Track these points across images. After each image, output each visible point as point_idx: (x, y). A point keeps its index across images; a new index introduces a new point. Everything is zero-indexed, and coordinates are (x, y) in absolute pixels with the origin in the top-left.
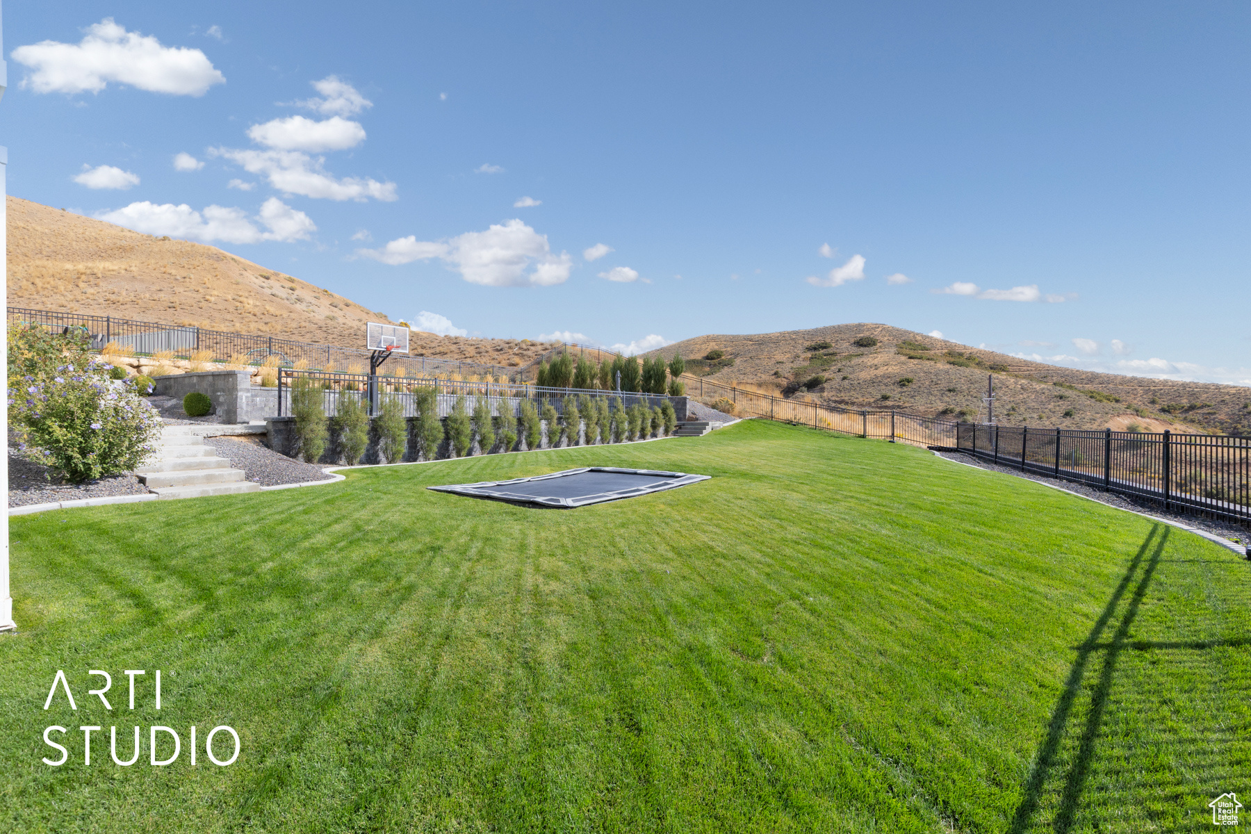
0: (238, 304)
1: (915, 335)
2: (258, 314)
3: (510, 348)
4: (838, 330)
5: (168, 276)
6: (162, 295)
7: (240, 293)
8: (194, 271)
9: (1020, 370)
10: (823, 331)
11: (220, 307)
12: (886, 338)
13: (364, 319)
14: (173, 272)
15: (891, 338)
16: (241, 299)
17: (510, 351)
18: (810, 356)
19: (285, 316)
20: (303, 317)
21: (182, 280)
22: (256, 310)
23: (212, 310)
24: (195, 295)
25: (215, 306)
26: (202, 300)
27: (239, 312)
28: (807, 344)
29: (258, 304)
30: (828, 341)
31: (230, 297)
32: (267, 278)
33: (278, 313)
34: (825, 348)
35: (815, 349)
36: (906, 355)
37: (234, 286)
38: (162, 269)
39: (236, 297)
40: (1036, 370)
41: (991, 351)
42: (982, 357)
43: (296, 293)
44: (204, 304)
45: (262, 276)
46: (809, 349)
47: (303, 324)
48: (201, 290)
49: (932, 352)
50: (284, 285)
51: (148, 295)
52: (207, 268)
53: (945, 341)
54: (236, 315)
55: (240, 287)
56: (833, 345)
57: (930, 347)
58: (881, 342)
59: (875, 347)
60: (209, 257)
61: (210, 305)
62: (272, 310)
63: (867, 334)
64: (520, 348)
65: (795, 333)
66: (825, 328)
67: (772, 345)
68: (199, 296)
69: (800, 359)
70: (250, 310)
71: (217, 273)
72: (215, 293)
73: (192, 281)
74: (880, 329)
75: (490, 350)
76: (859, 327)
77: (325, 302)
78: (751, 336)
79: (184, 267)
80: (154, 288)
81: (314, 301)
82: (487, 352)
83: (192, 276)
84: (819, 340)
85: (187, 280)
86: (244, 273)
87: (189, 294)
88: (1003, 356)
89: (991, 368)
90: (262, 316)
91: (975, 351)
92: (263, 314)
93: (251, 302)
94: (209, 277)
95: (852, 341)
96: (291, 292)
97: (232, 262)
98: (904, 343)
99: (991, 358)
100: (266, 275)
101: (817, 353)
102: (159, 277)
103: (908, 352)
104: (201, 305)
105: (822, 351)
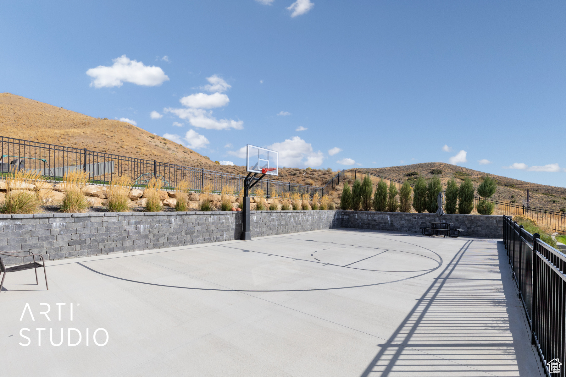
0: (138, 150)
1: (462, 168)
2: (148, 155)
3: (300, 173)
4: (421, 166)
5: (104, 136)
6: (99, 145)
7: (139, 144)
8: (117, 133)
9: (522, 187)
10: (413, 166)
11: (129, 151)
12: (447, 170)
13: (199, 159)
14: (107, 134)
15: (449, 170)
16: (140, 147)
17: (301, 175)
18: (407, 179)
19: (162, 156)
20: (171, 157)
21: (111, 138)
22: (147, 153)
23: (124, 153)
24: (116, 145)
25: (126, 151)
26: (120, 147)
27: (139, 154)
28: (406, 173)
29: (148, 149)
30: (416, 171)
31: (134, 146)
32: (153, 138)
33: (158, 154)
34: (415, 175)
35: (409, 175)
36: (460, 178)
37: (137, 141)
38: (102, 132)
39: (137, 146)
40: (531, 186)
41: (505, 176)
42: (500, 179)
43: (167, 145)
44: (120, 149)
45: (150, 137)
46: (407, 175)
47: (172, 160)
48: (120, 143)
49: (473, 177)
50: (161, 142)
51: (93, 145)
52: (124, 132)
53: (478, 172)
54: (137, 155)
55: (139, 141)
56: (419, 173)
57: (471, 174)
58: (444, 172)
59: (441, 175)
60: (125, 127)
61: (124, 150)
62: (156, 153)
63: (436, 168)
64: (307, 173)
65: (398, 167)
66: (414, 165)
67: (387, 173)
68: (118, 146)
69: (402, 180)
70: (144, 153)
71: (128, 134)
72: (126, 144)
73: (115, 138)
74: (443, 165)
75: (287, 174)
76: (432, 164)
77: (181, 150)
78: (376, 169)
79: (112, 131)
80: (96, 141)
81: (175, 150)
82: (286, 176)
83: (116, 136)
84: (411, 171)
85: (113, 137)
86: (142, 135)
87: (114, 144)
88: (511, 179)
89: (506, 186)
90: (150, 156)
91: (496, 177)
92: (151, 155)
93: (145, 149)
94: (124, 136)
95: (429, 171)
96: (165, 145)
97: (136, 129)
98: (457, 173)
99: (505, 180)
100: (153, 136)
101: (411, 177)
102: (100, 136)
103: (459, 177)
104: (119, 150)
105: (413, 177)
